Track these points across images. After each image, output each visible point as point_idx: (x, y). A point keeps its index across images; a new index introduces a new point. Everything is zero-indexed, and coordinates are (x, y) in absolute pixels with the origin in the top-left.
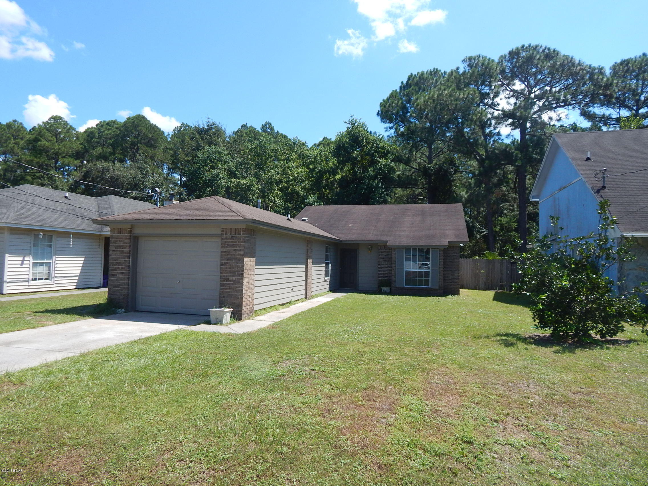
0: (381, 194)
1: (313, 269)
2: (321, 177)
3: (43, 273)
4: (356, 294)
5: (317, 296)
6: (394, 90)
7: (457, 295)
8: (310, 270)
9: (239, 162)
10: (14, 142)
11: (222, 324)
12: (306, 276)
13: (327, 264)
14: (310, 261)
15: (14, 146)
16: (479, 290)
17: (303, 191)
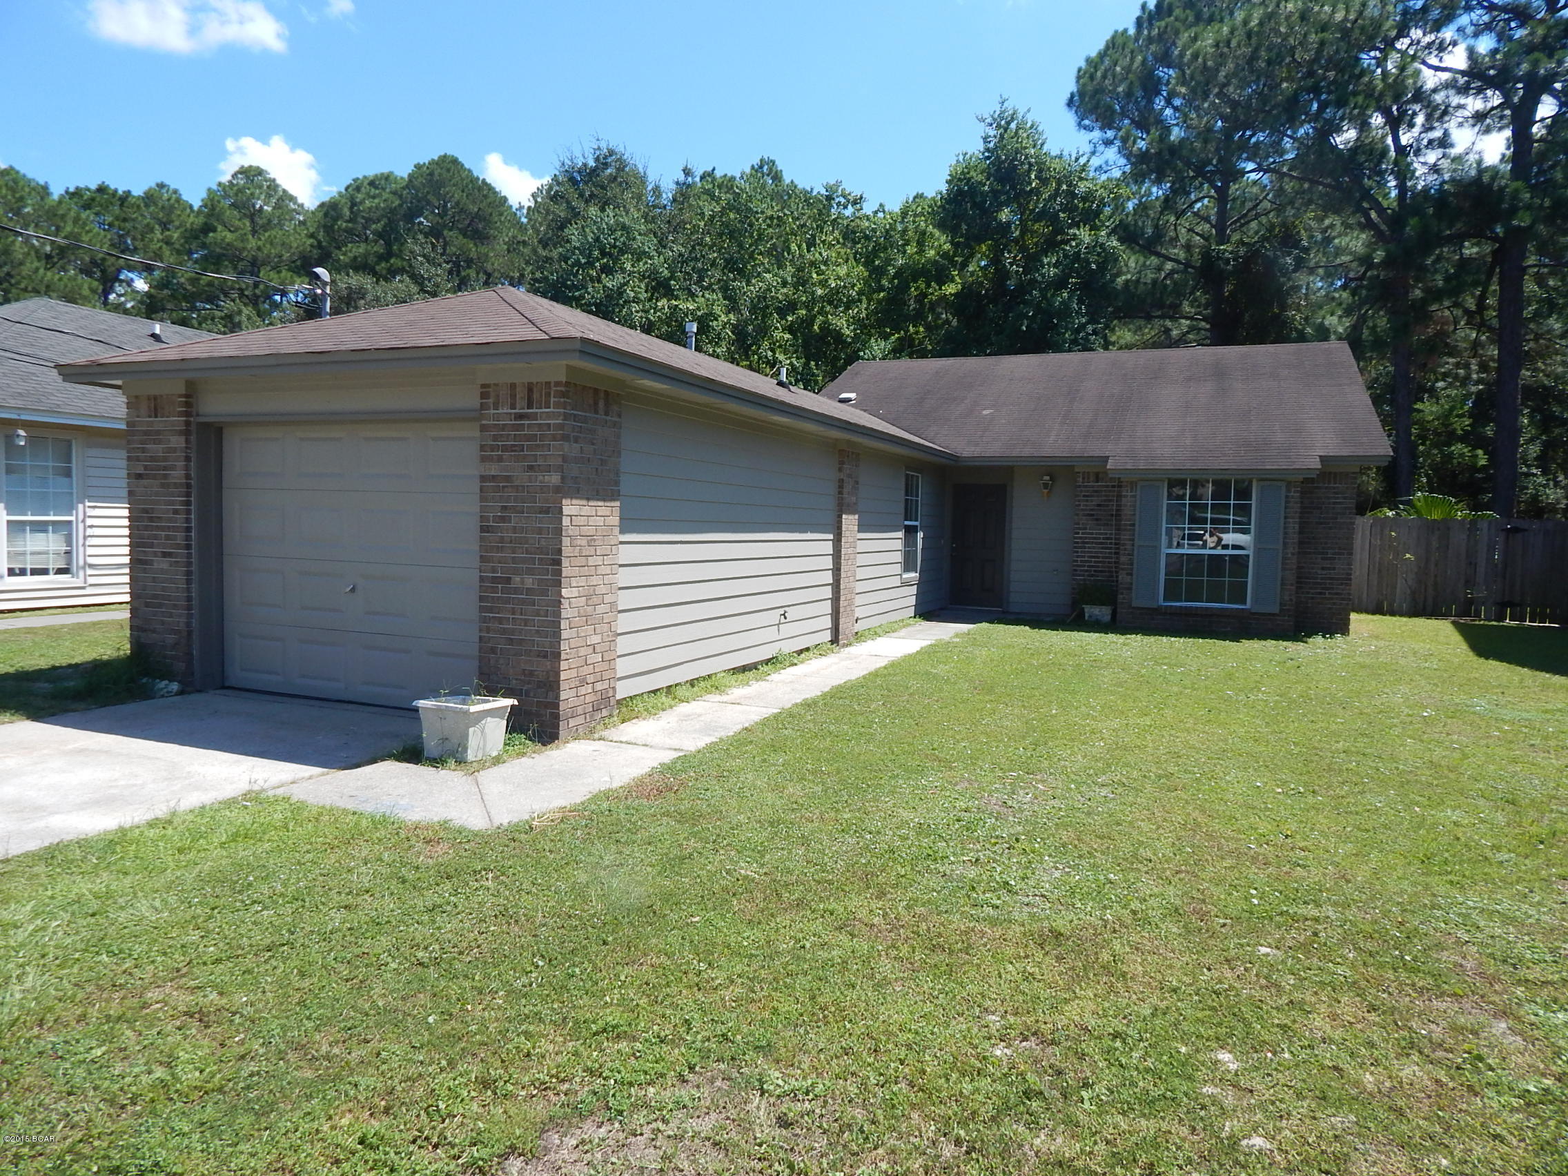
0: (1078, 331)
1: (862, 546)
2: (903, 288)
3: (46, 553)
4: (1001, 627)
5: (874, 633)
6: (1121, 29)
7: (1343, 634)
8: (850, 551)
9: (681, 255)
10: (161, 237)
11: (461, 761)
12: (837, 570)
13: (910, 531)
14: (850, 522)
15: (161, 248)
16: (1393, 614)
17: (852, 328)
